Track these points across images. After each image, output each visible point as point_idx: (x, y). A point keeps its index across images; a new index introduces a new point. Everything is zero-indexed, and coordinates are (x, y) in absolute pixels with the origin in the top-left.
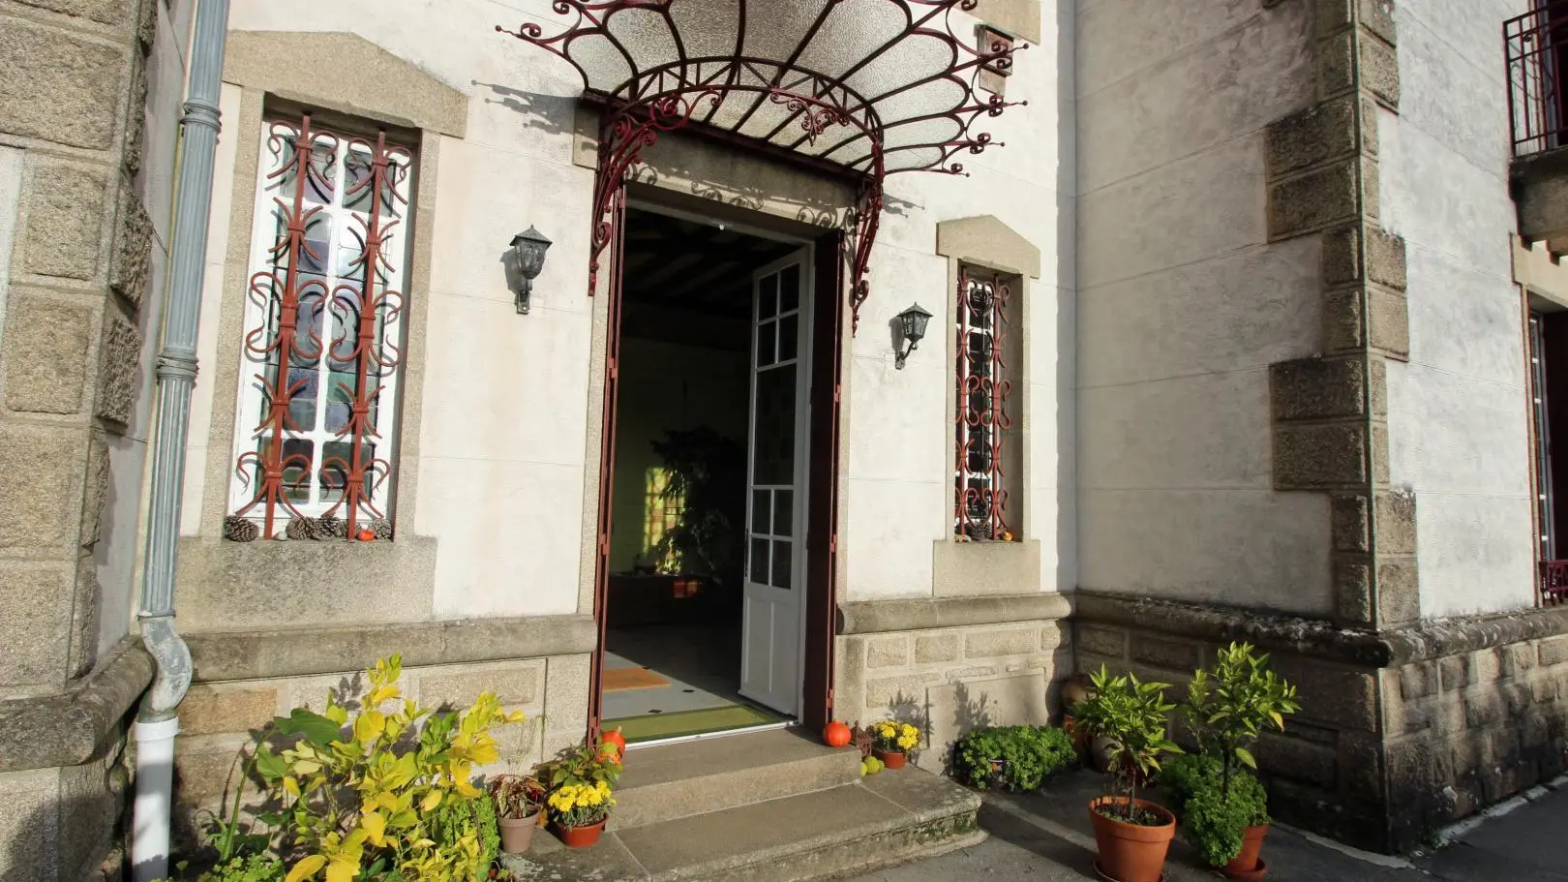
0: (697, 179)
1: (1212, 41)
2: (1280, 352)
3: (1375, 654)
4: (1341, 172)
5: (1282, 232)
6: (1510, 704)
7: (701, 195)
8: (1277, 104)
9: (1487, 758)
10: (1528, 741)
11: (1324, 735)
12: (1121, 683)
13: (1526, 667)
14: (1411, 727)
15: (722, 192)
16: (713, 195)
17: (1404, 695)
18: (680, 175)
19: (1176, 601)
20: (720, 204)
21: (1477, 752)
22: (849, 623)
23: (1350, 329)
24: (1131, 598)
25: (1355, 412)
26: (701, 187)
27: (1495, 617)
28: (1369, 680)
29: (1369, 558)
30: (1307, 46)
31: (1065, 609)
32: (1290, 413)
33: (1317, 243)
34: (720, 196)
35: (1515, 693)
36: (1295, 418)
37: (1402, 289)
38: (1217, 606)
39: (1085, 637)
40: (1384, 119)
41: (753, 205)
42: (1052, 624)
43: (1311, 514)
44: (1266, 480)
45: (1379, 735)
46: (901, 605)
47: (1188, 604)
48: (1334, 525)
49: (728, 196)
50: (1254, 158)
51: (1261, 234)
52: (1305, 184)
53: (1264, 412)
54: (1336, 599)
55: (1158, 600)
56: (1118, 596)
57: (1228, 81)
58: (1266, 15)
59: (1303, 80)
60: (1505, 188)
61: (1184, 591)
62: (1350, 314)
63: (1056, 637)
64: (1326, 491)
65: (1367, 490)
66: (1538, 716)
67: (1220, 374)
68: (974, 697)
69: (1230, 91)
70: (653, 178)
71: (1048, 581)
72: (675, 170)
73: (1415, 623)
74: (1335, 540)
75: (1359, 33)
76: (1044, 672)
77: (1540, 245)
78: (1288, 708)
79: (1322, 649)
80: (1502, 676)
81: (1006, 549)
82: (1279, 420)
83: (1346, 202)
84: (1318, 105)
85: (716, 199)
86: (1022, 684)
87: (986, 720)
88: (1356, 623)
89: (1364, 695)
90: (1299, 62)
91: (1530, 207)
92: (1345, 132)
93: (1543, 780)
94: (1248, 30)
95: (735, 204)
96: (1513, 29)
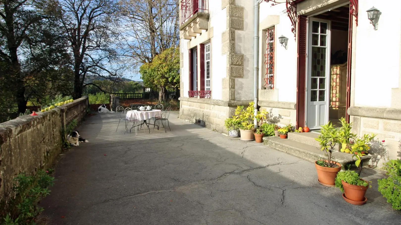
0: (312, 7)
7: (315, 9)
15: (318, 6)
16: (317, 8)
18: (310, 8)
20: (319, 8)
26: (314, 8)
34: (318, 7)
41: (326, 4)
49: (320, 6)
70: (305, 12)
72: (308, 7)
85: (318, 8)
95: (322, 6)
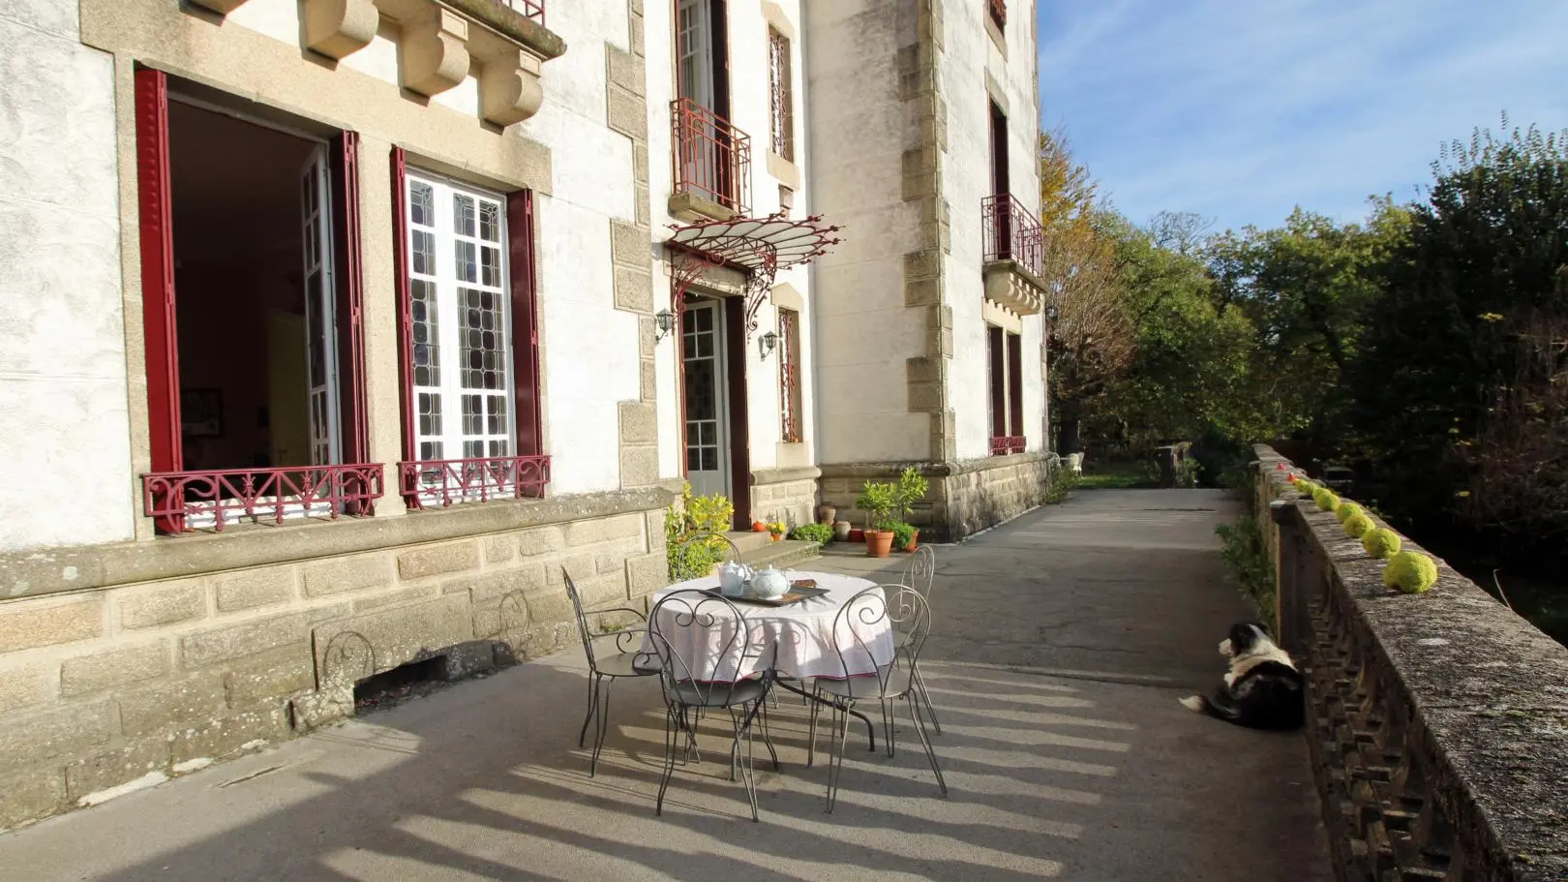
1: (881, 209)
2: (911, 355)
3: (945, 472)
4: (934, 282)
5: (911, 303)
6: (981, 496)
8: (910, 245)
9: (975, 514)
10: (986, 510)
11: (928, 506)
12: (874, 485)
13: (986, 481)
14: (955, 499)
17: (953, 489)
19: (869, 463)
21: (972, 513)
22: (756, 481)
23: (936, 347)
24: (848, 465)
25: (938, 380)
27: (976, 460)
28: (943, 481)
29: (943, 436)
30: (920, 224)
31: (819, 473)
32: (915, 380)
33: (924, 310)
35: (982, 491)
36: (917, 382)
37: (951, 329)
38: (886, 463)
39: (826, 486)
40: (946, 256)
42: (813, 481)
43: (922, 420)
44: (905, 408)
45: (947, 501)
46: (771, 472)
47: (874, 463)
48: (931, 424)
50: (899, 268)
51: (903, 303)
52: (921, 284)
53: (905, 379)
54: (932, 453)
55: (861, 464)
56: (841, 465)
57: (888, 230)
58: (904, 204)
59: (919, 239)
60: (981, 276)
61: (873, 458)
62: (937, 341)
63: (815, 487)
64: (926, 411)
65: (942, 410)
66: (989, 501)
67: (886, 362)
68: (791, 514)
69: (888, 234)
71: (811, 462)
73: (955, 461)
74: (931, 430)
75: (940, 224)
76: (812, 504)
77: (991, 301)
78: (925, 489)
79: (928, 472)
80: (978, 484)
81: (797, 445)
82: (911, 382)
83: (935, 294)
84: (925, 251)
86: (805, 509)
87: (795, 525)
88: (938, 462)
89: (942, 488)
90: (917, 230)
91: (989, 283)
92: (934, 265)
93: (991, 526)
94: (897, 209)
96: (985, 201)
